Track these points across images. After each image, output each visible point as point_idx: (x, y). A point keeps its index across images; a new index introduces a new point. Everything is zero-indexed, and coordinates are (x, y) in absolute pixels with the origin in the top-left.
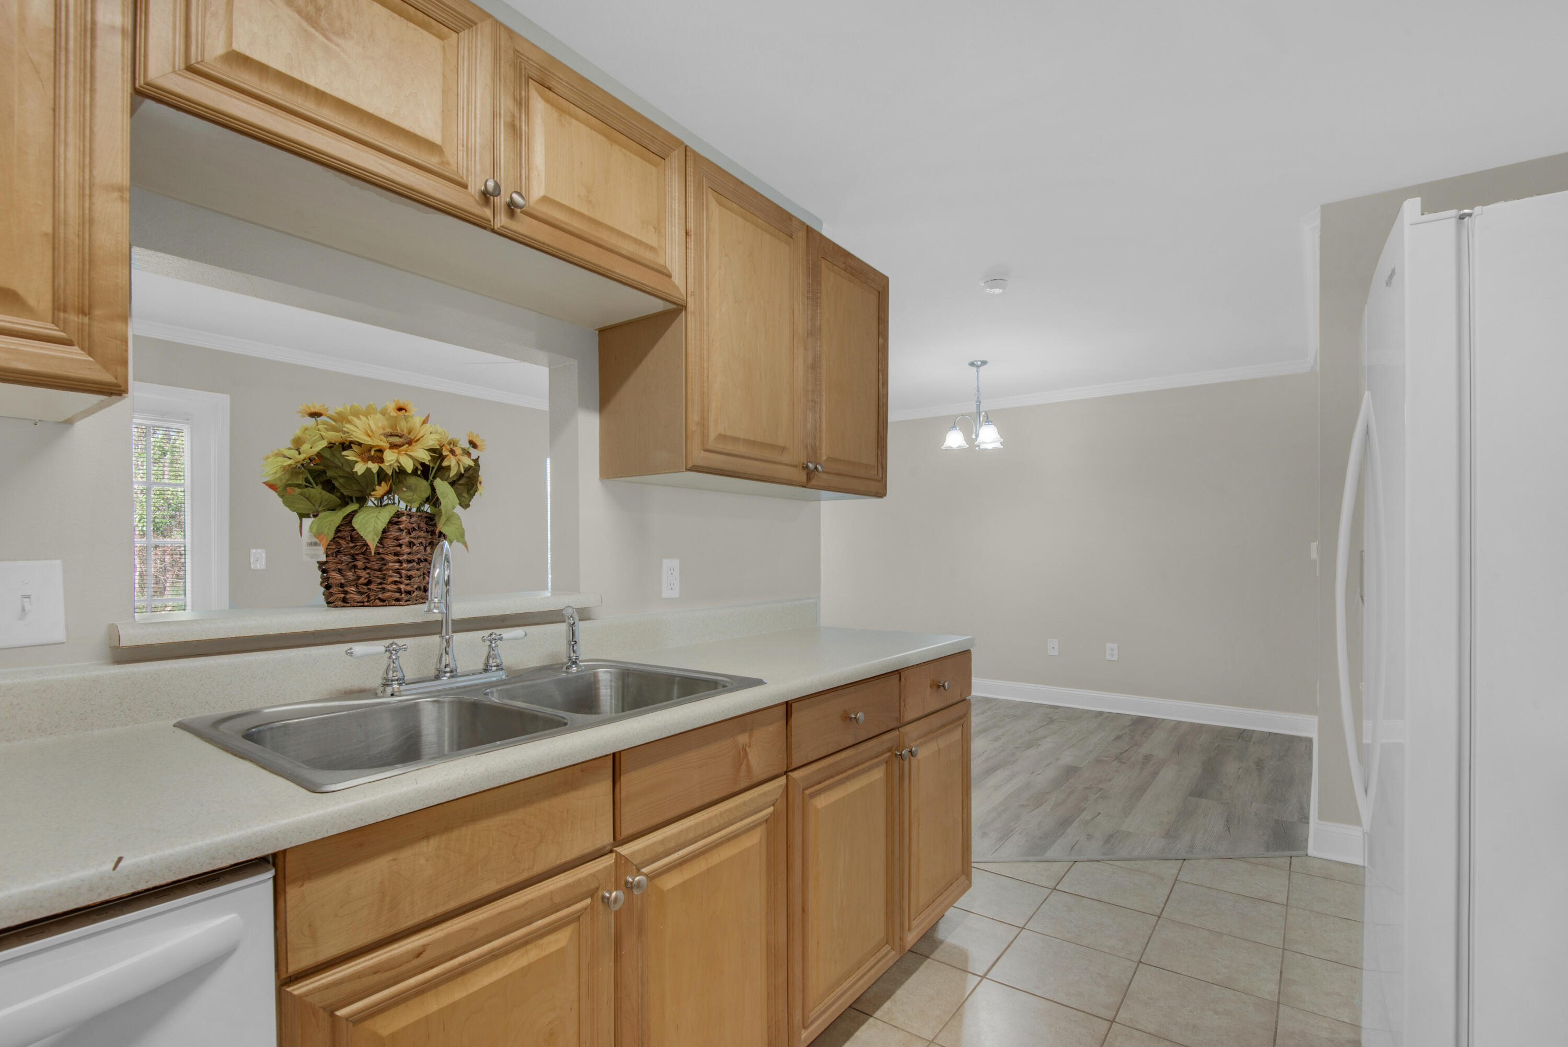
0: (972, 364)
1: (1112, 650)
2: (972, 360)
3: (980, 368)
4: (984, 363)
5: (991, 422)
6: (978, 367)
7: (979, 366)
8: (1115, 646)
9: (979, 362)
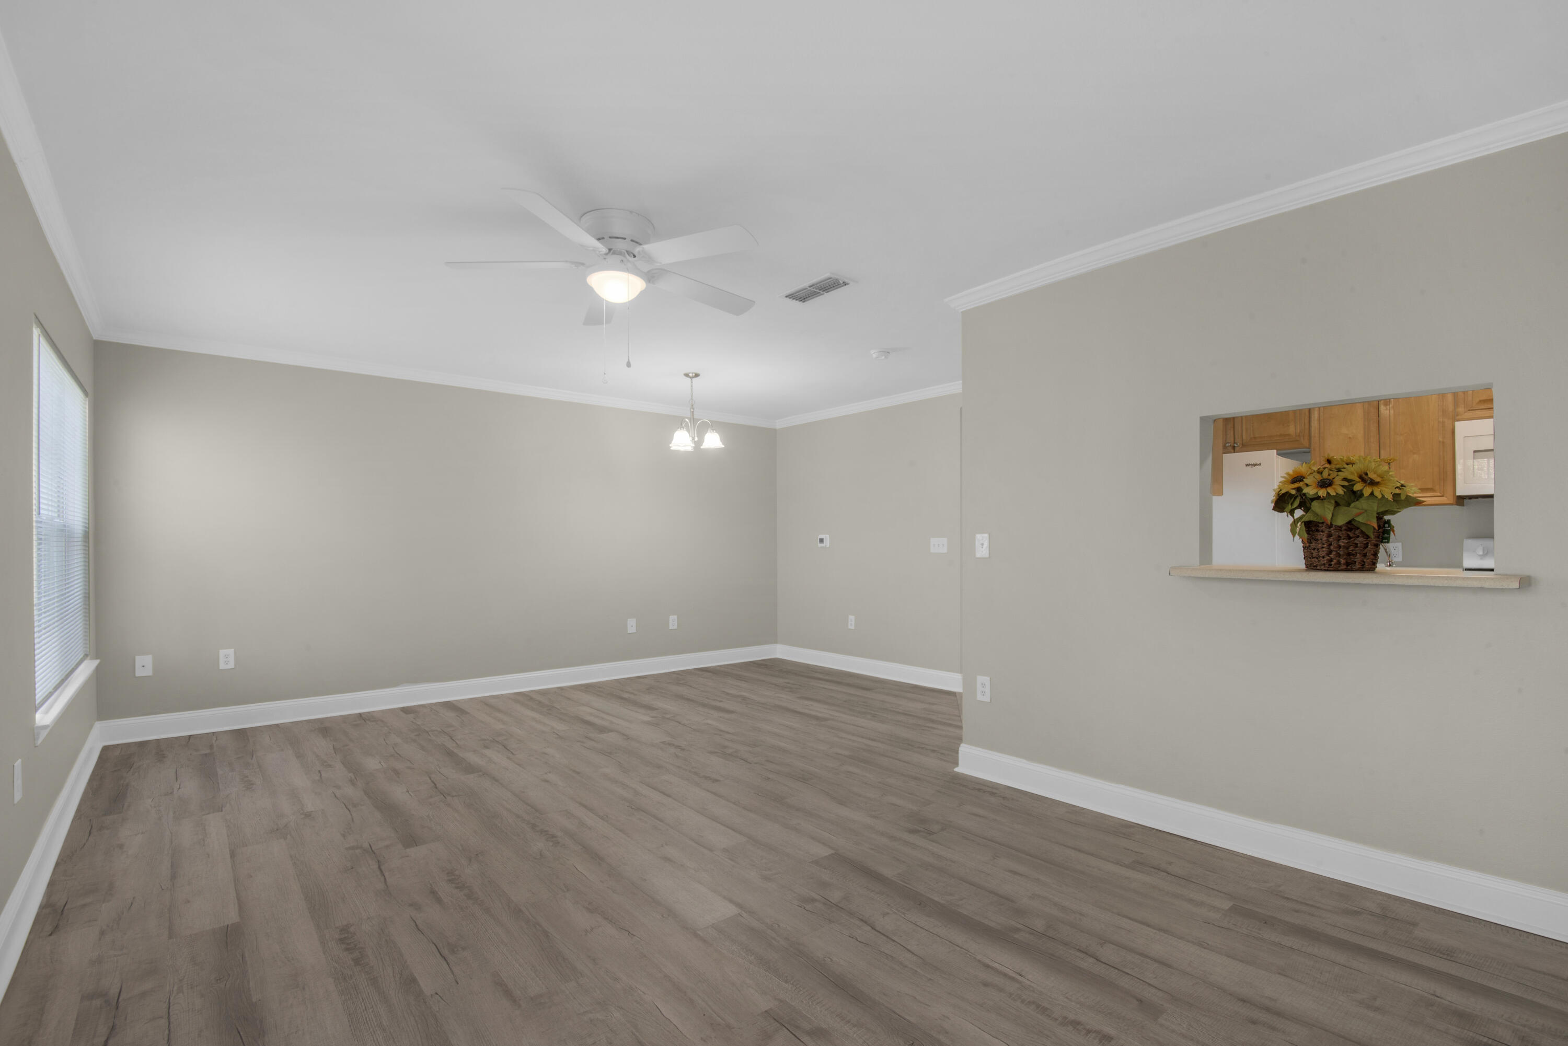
0: (687, 375)
1: (673, 621)
2: (686, 371)
3: (693, 380)
4: (697, 375)
6: (691, 378)
7: (693, 378)
8: (675, 617)
9: (694, 374)
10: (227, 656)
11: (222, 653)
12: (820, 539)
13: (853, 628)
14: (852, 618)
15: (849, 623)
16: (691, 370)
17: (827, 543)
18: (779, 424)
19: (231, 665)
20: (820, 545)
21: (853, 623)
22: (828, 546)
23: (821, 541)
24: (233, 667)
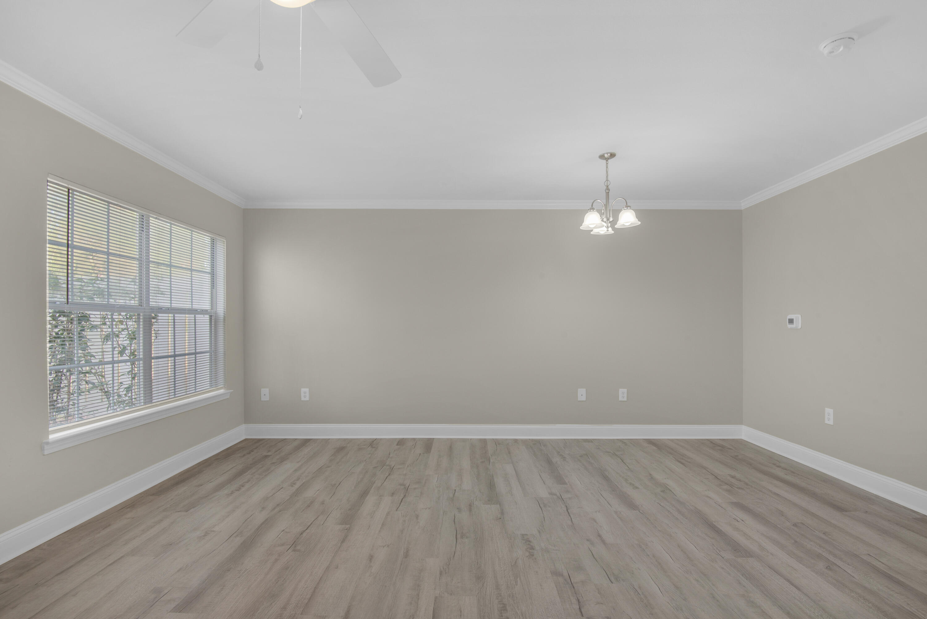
0: (602, 157)
1: (623, 393)
2: (601, 153)
3: (609, 161)
4: (613, 155)
5: (630, 207)
6: (607, 159)
7: (609, 159)
8: (625, 390)
9: (609, 154)
10: (305, 393)
11: (303, 390)
12: (789, 319)
13: (831, 422)
14: (829, 412)
15: (826, 416)
16: (606, 150)
17: (798, 323)
18: (745, 204)
19: (307, 399)
20: (790, 326)
21: (832, 417)
22: (800, 327)
23: (791, 321)
24: (308, 400)
